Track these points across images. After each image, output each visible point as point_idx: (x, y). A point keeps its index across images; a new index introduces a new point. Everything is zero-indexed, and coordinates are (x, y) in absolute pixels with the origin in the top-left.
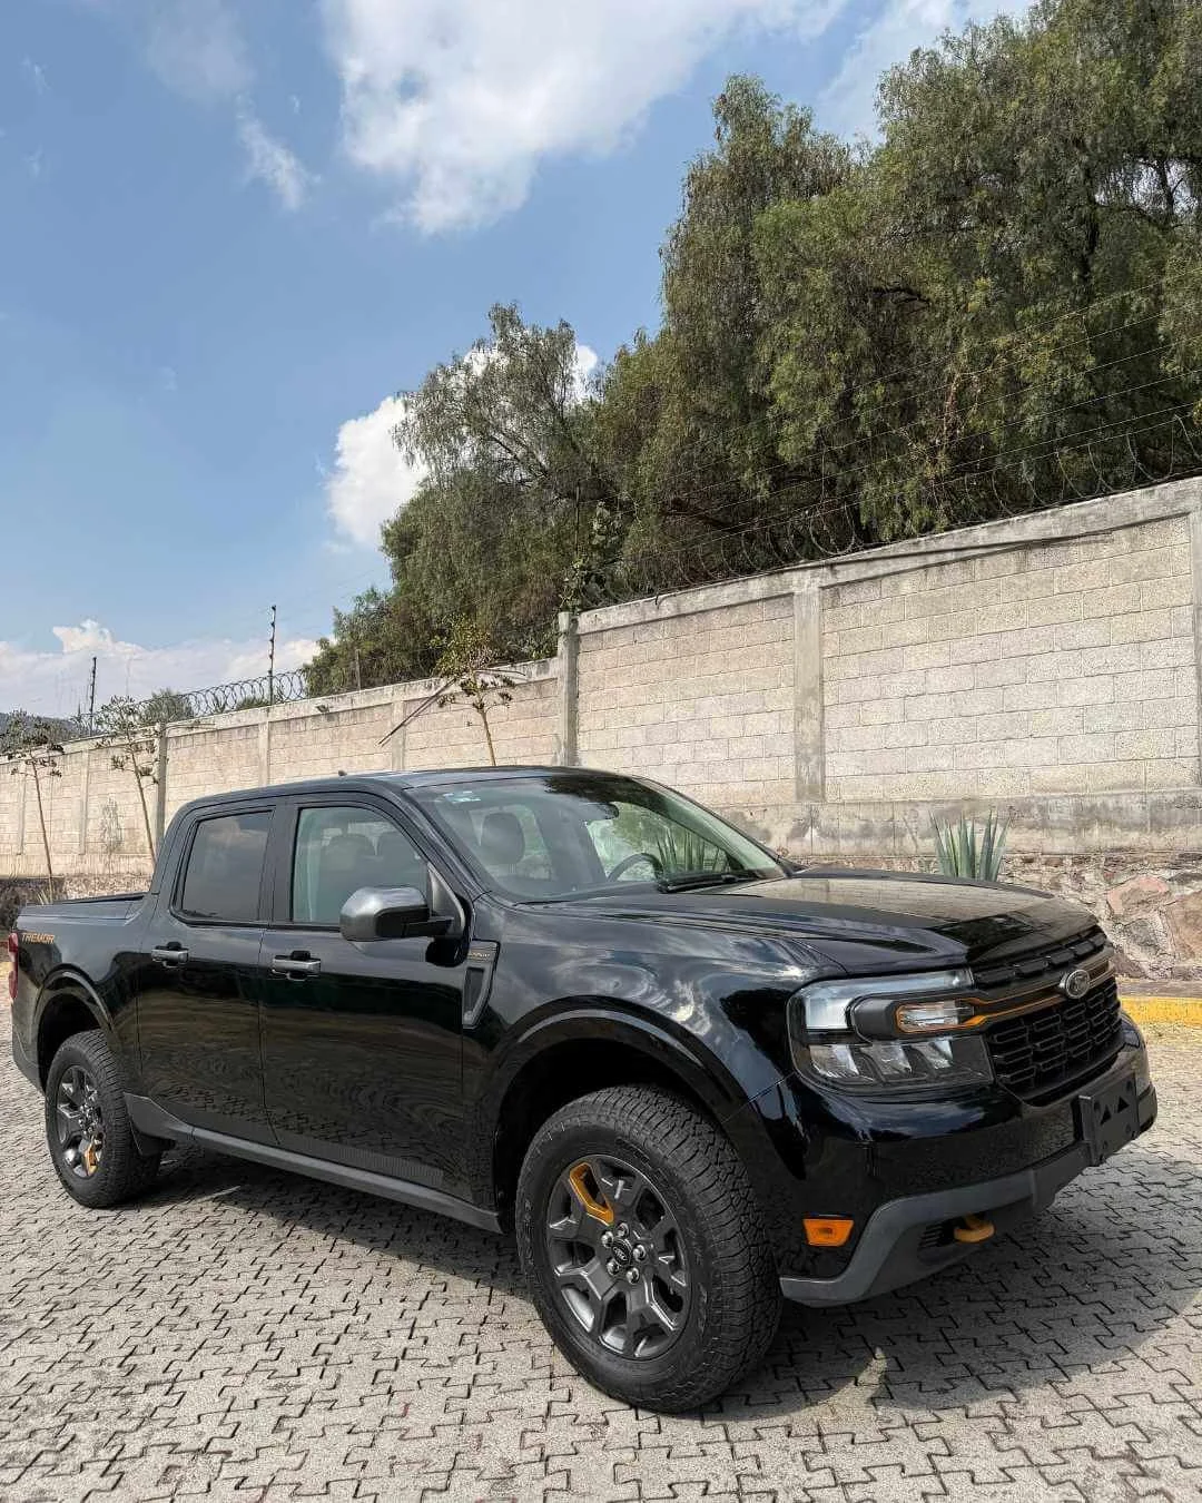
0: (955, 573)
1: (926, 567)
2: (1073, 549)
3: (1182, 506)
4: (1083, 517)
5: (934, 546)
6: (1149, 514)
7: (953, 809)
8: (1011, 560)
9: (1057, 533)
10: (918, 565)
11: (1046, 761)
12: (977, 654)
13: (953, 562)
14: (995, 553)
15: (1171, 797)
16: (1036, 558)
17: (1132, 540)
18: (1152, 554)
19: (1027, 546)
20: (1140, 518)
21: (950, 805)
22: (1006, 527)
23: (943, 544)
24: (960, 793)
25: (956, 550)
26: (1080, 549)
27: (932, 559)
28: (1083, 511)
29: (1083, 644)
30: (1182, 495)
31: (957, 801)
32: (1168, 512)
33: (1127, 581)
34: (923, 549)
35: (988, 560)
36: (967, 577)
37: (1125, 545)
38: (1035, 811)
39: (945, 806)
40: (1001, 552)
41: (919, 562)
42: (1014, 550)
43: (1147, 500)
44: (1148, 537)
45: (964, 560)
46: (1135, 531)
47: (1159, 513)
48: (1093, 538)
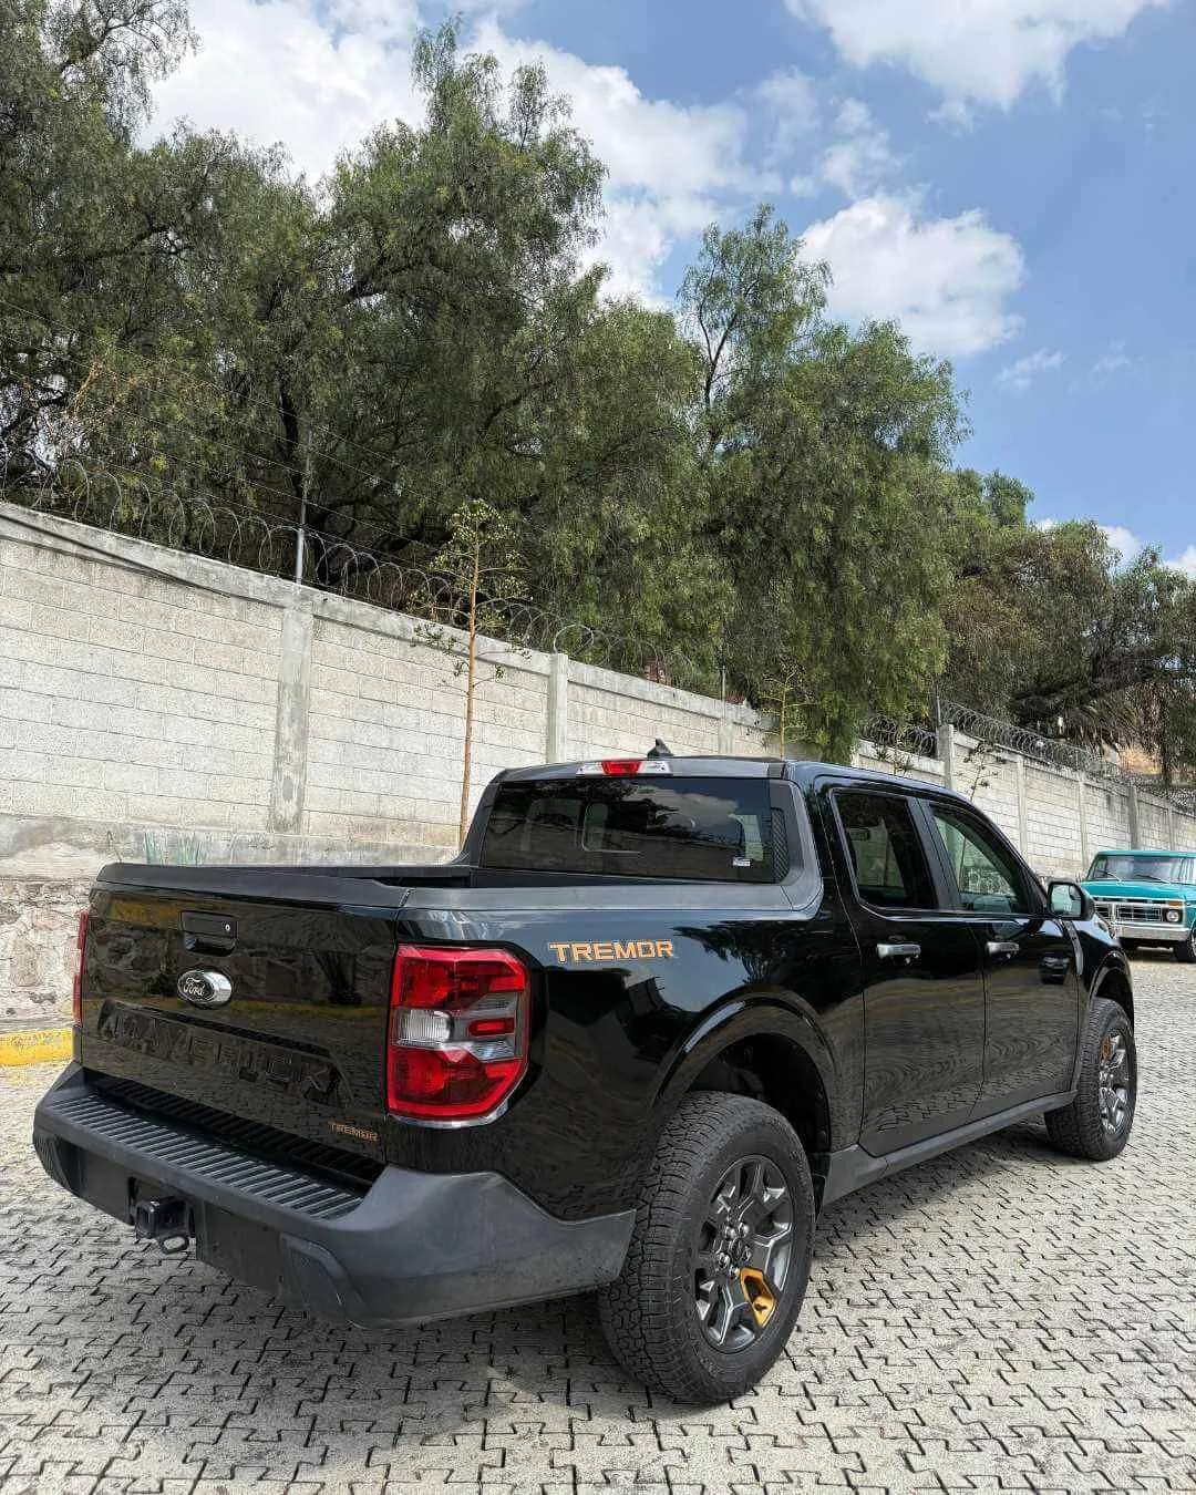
0: (72, 568)
1: (39, 547)
2: (191, 597)
3: (281, 600)
4: (207, 572)
5: (52, 528)
6: (257, 596)
7: (43, 827)
8: (133, 582)
9: (182, 575)
10: (30, 540)
11: (144, 789)
12: (87, 664)
13: (71, 555)
14: (119, 566)
15: (249, 838)
16: (158, 590)
17: (241, 609)
18: (253, 628)
19: (152, 574)
20: (251, 595)
21: (40, 822)
22: (135, 546)
23: (65, 531)
24: (50, 811)
25: (80, 544)
26: (197, 598)
27: (48, 541)
28: (206, 566)
29: (192, 687)
30: (282, 591)
31: (49, 819)
32: (271, 600)
33: (233, 643)
34: (40, 525)
35: (110, 571)
36: (83, 578)
37: (235, 612)
38: (132, 839)
39: (34, 823)
40: (124, 568)
41: (32, 537)
42: (137, 571)
43: (257, 582)
44: (254, 612)
45: (84, 558)
46: (243, 603)
47: (265, 598)
48: (209, 594)
